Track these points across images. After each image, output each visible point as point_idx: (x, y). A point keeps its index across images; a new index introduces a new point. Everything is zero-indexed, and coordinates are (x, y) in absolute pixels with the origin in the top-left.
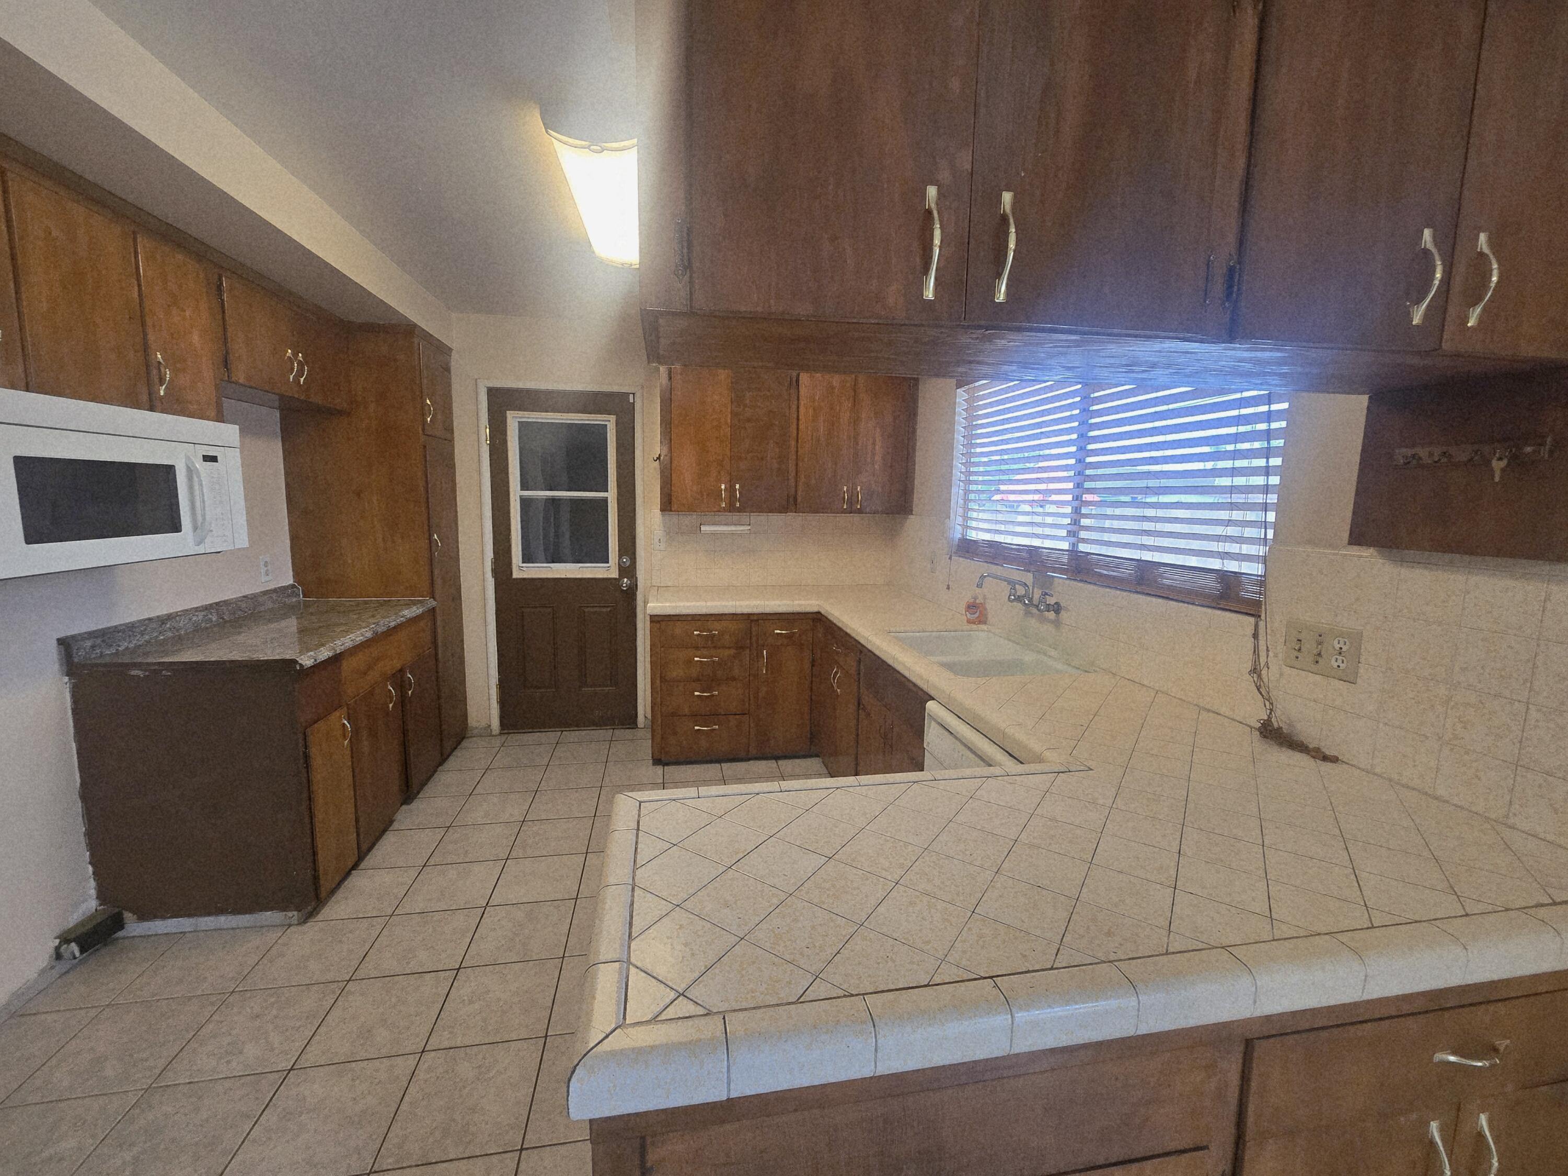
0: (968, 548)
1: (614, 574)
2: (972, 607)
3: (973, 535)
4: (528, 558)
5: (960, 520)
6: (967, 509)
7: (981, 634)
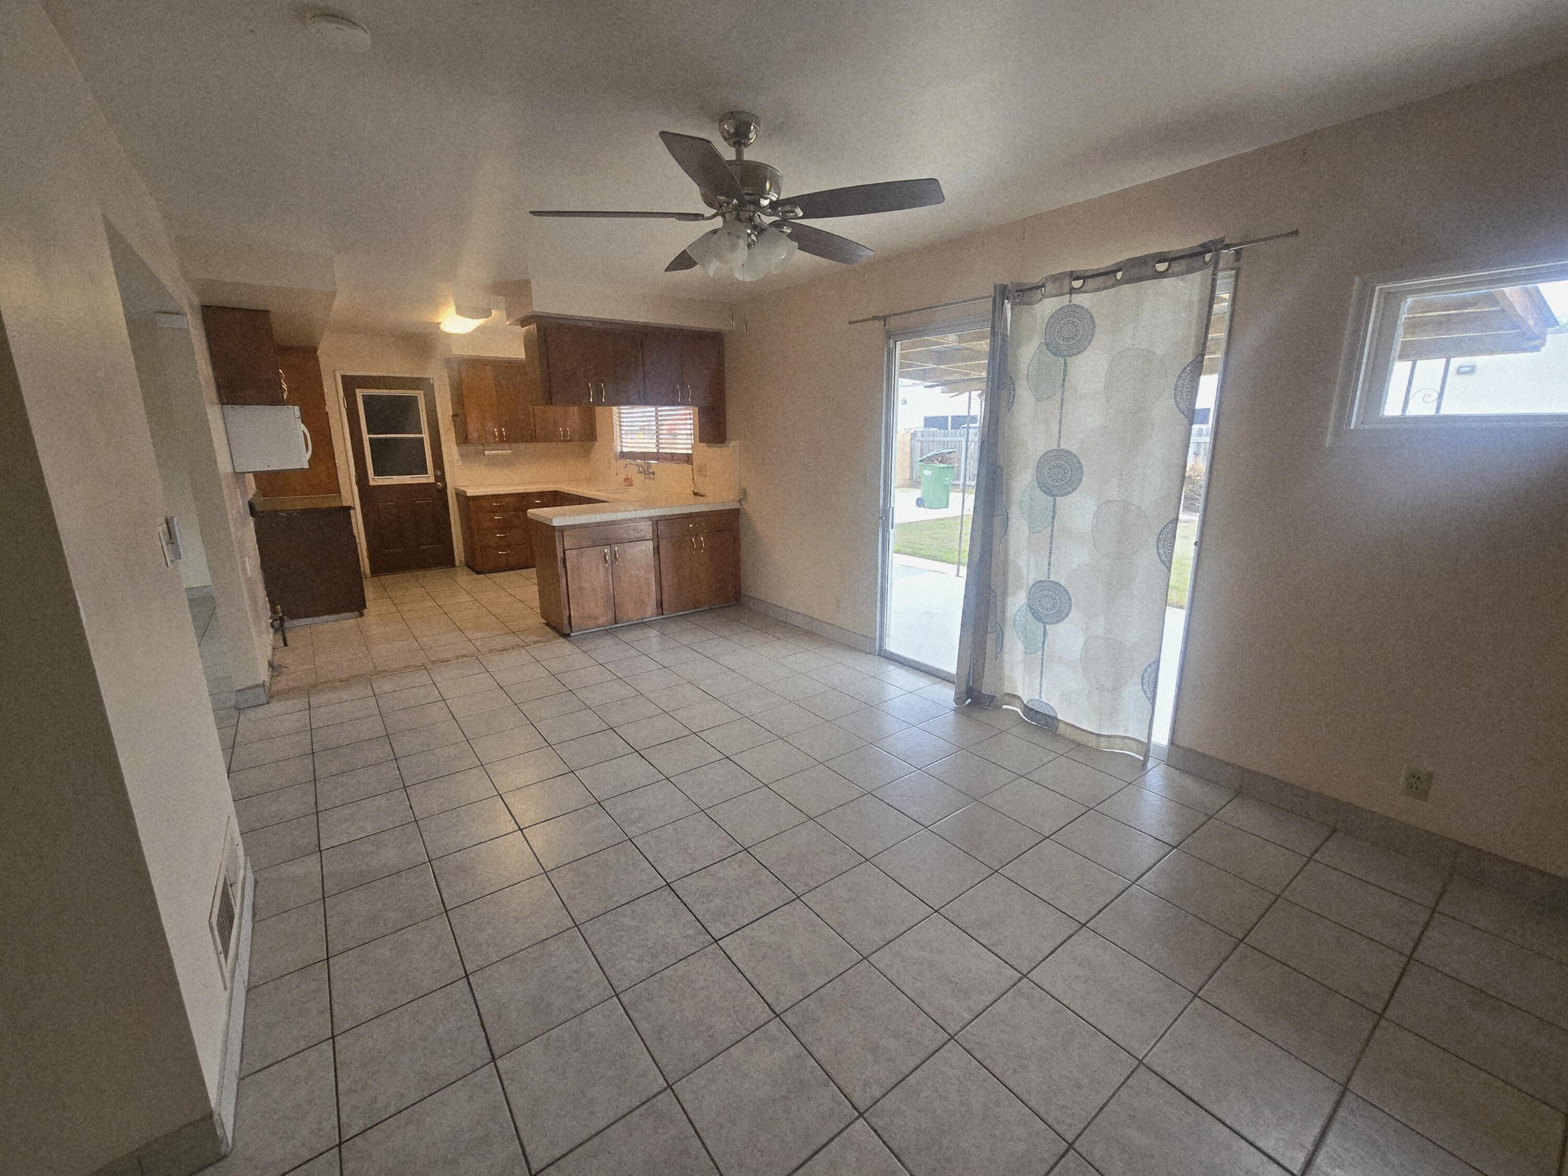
0: (623, 455)
1: (432, 480)
2: (627, 479)
3: (625, 450)
4: (377, 473)
5: (619, 443)
6: (621, 438)
7: (632, 490)
